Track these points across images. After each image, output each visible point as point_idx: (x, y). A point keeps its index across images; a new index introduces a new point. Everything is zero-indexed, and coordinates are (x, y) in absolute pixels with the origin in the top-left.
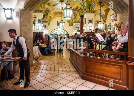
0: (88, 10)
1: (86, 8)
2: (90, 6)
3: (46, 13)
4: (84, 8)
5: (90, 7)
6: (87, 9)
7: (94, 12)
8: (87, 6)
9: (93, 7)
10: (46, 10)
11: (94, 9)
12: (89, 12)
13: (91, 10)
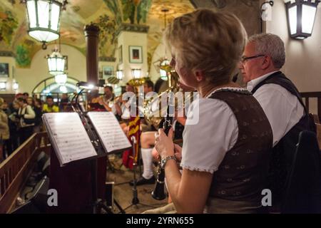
0: (128, 21)
1: (122, 15)
2: (134, 10)
3: (6, 25)
4: (118, 14)
5: (133, 13)
6: (125, 19)
7: (145, 30)
8: (124, 11)
9: (142, 14)
10: (5, 17)
11: (145, 21)
12: (132, 29)
13: (136, 22)
